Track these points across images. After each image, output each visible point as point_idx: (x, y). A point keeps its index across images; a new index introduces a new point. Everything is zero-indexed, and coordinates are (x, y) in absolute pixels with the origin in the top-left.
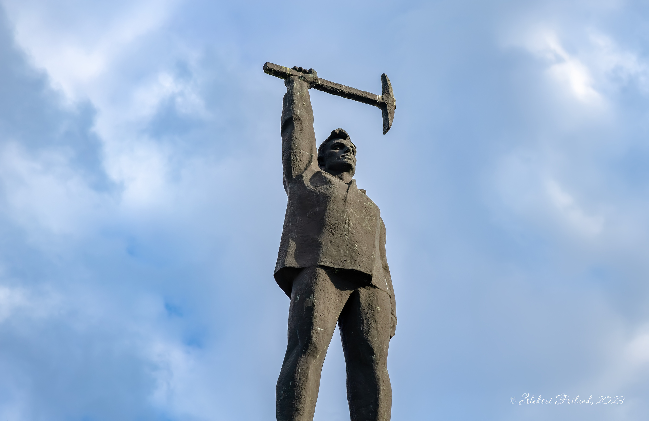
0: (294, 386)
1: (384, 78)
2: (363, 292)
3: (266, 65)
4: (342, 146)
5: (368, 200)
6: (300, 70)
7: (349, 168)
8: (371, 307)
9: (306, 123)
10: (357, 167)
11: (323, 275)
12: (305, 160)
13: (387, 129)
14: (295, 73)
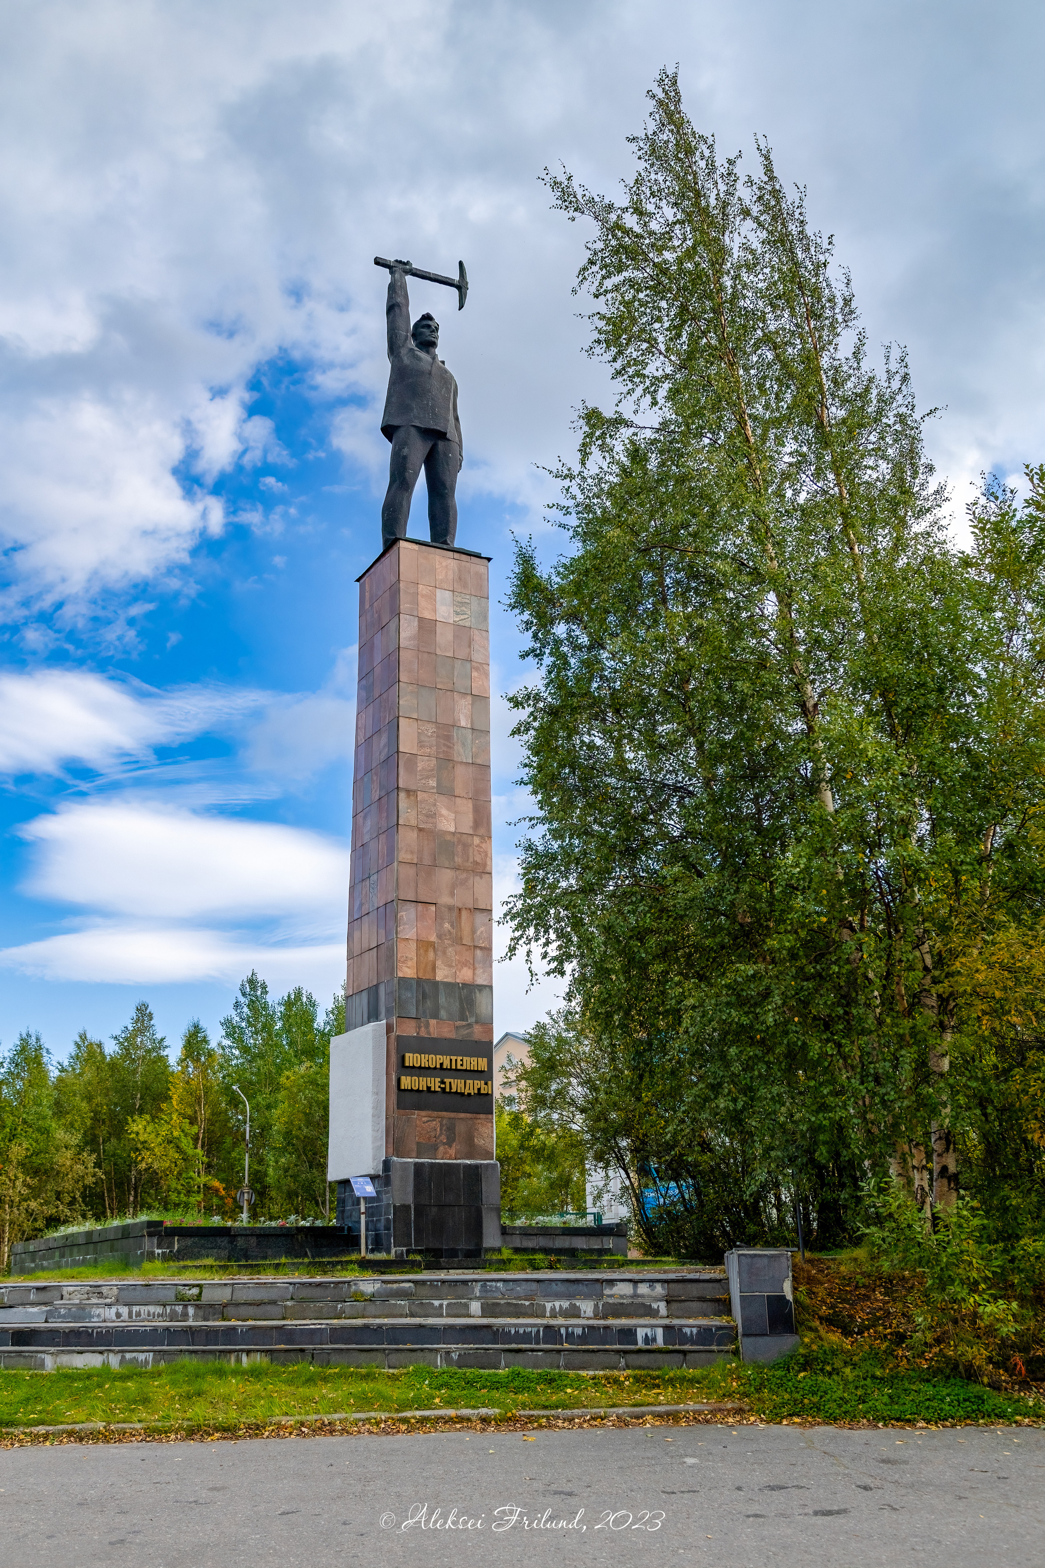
0: (394, 511)
1: (461, 263)
2: (441, 444)
3: (376, 259)
4: (429, 326)
5: (446, 371)
6: (400, 262)
7: (433, 344)
8: (446, 455)
9: (404, 309)
10: (439, 342)
11: (413, 431)
12: (403, 338)
13: (461, 307)
14: (397, 264)
